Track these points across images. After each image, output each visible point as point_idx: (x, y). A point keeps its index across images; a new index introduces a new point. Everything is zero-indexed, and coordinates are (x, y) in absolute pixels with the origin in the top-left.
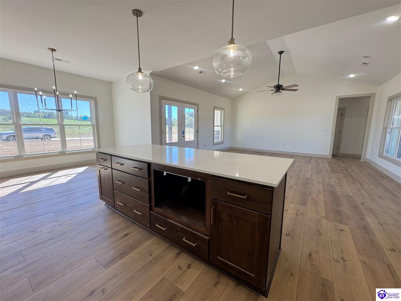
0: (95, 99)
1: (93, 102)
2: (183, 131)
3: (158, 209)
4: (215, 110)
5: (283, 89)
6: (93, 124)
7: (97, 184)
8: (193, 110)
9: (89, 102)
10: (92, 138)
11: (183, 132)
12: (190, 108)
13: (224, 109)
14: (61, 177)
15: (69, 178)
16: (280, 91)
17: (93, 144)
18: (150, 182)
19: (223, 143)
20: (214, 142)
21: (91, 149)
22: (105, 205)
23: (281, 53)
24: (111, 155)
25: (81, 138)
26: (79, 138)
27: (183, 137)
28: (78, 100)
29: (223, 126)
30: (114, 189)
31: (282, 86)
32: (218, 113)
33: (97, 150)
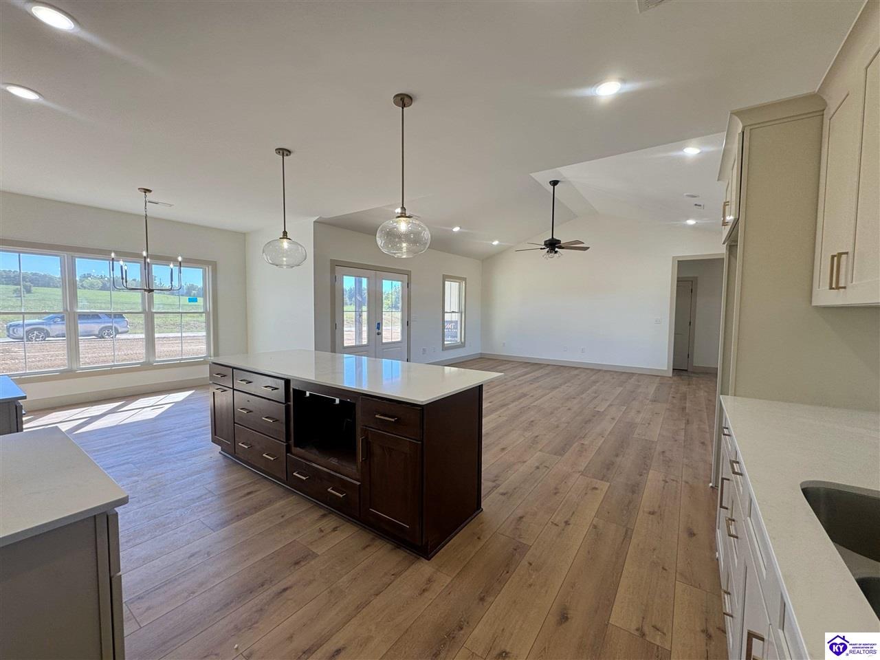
0: (214, 265)
1: (209, 269)
2: (379, 324)
3: (298, 449)
4: (446, 282)
5: (561, 247)
6: (207, 310)
7: (209, 421)
8: (400, 283)
9: (202, 270)
10: (204, 334)
11: (379, 326)
12: (392, 280)
13: (465, 279)
14: (145, 409)
15: (160, 411)
16: (557, 249)
17: (204, 347)
18: (287, 408)
19: (464, 346)
20: (446, 343)
21: (201, 358)
22: (220, 453)
23: (555, 183)
24: (234, 368)
25: (184, 335)
26: (179, 335)
27: (378, 334)
28: (183, 267)
29: (464, 311)
30: (234, 423)
31: (559, 242)
32: (452, 289)
33: (213, 359)
